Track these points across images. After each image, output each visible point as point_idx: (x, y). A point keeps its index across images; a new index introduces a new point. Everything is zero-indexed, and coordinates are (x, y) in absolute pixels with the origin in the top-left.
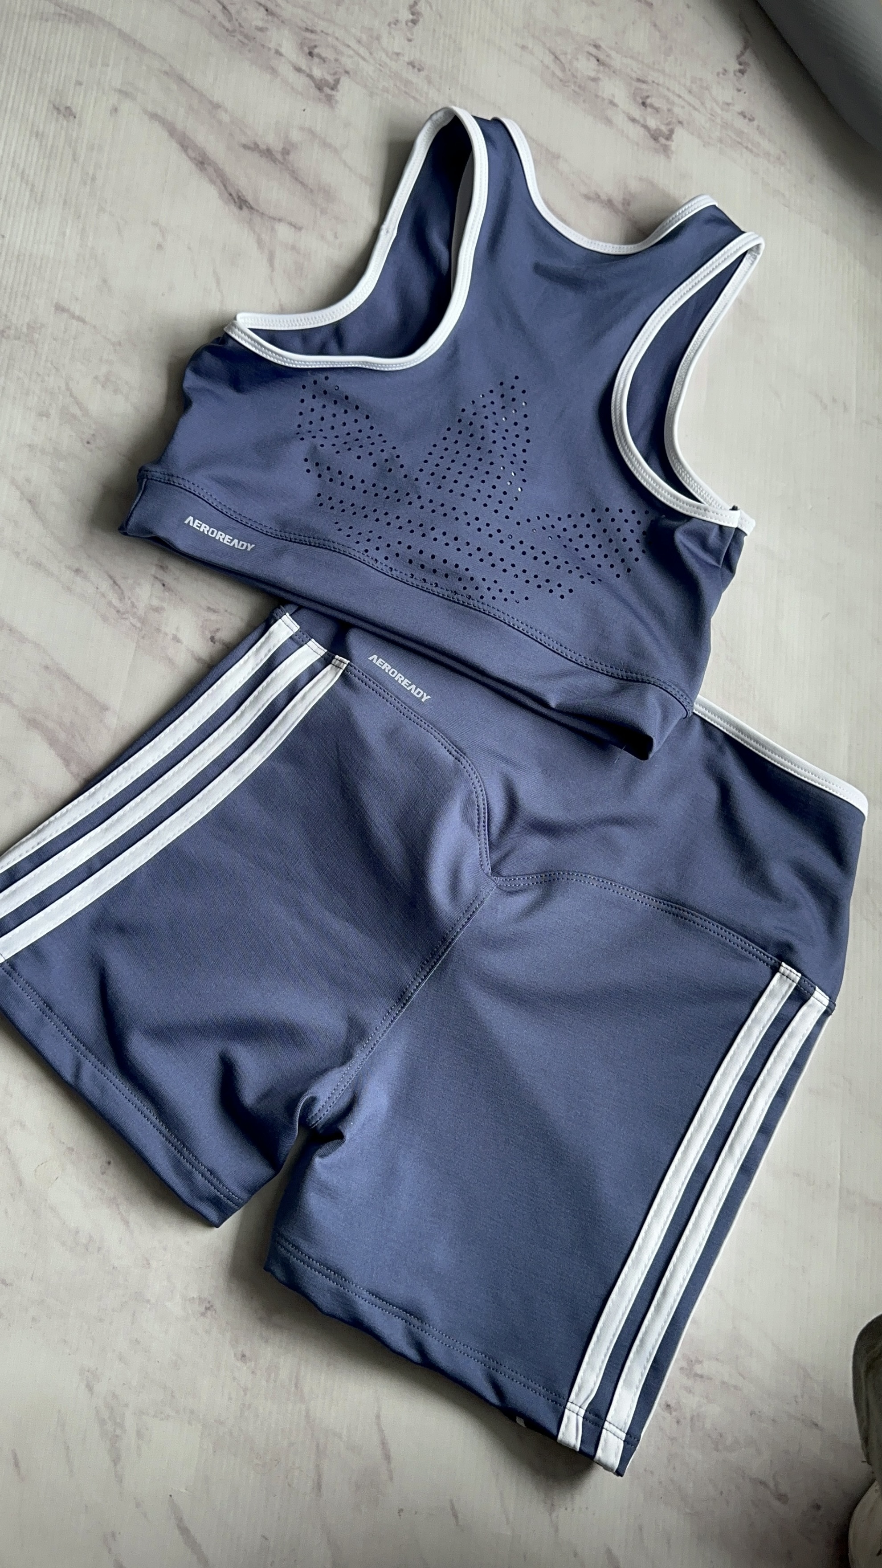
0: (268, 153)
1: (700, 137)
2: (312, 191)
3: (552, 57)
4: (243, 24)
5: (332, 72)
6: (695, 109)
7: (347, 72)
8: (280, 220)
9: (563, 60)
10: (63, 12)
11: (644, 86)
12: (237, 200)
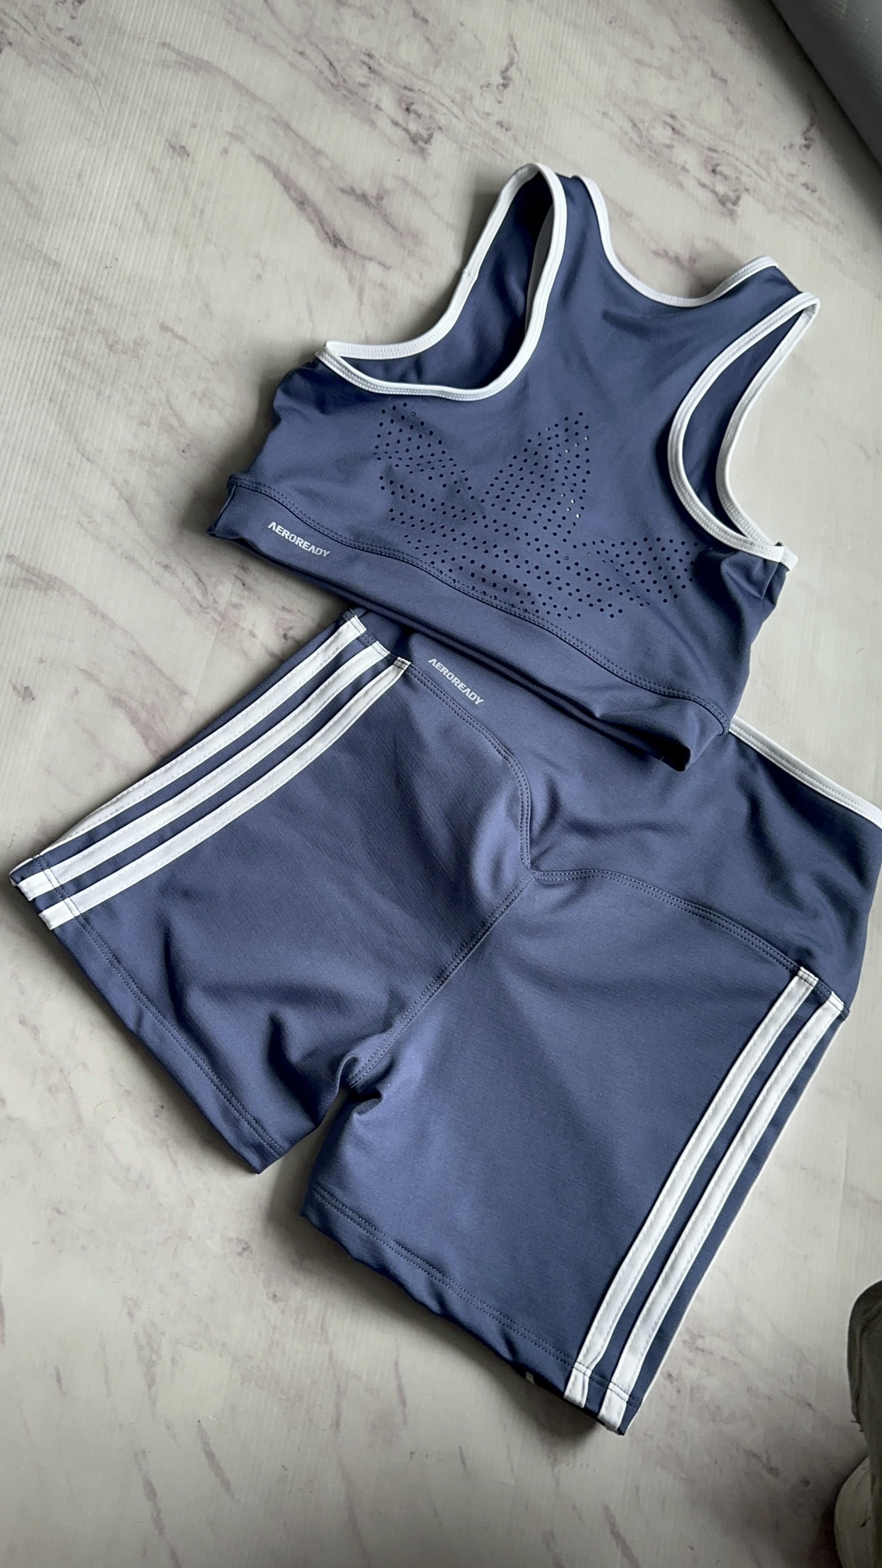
0: (363, 198)
1: (764, 204)
2: (401, 234)
3: (631, 124)
4: (347, 80)
5: (426, 127)
6: (760, 177)
7: (440, 128)
8: (370, 259)
9: (641, 127)
10: (184, 61)
11: (714, 155)
12: (332, 239)
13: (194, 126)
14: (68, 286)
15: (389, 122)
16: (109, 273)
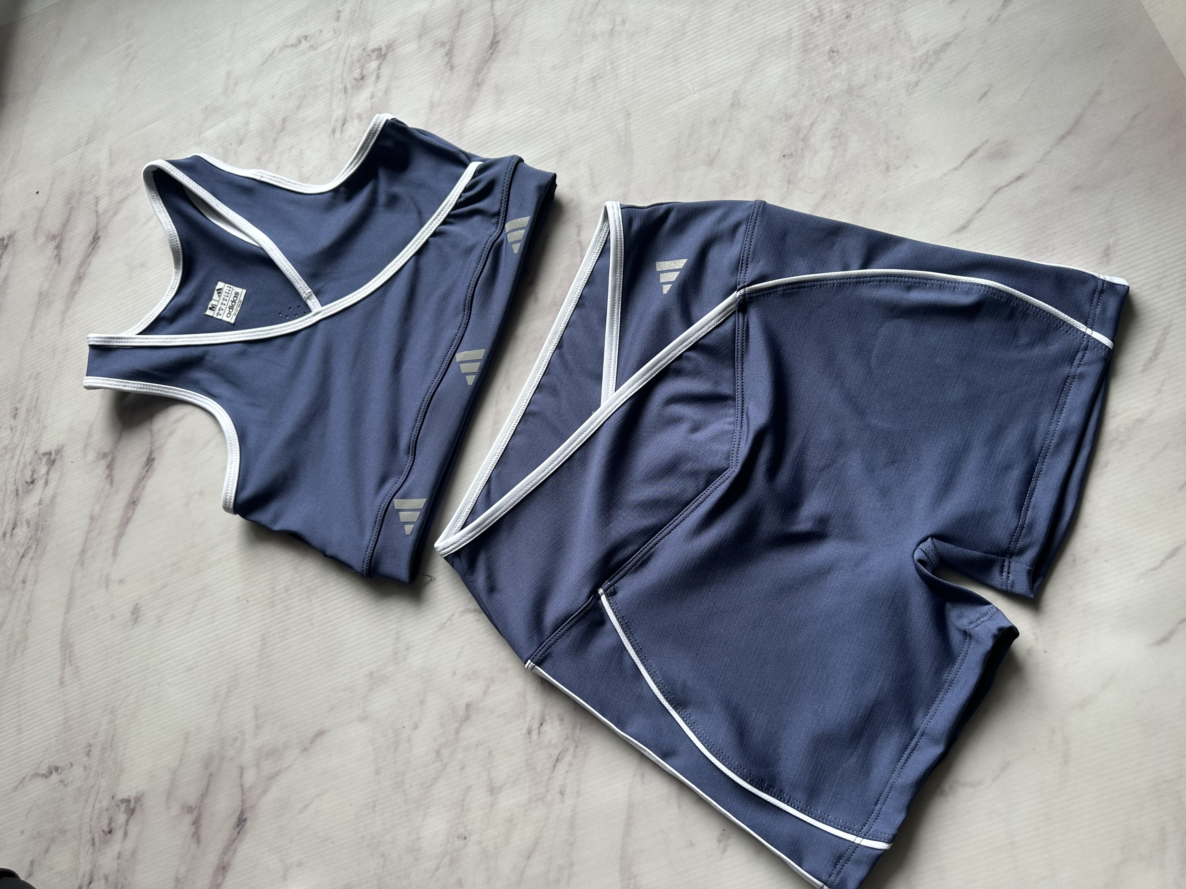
13: (113, 617)
14: (275, 617)
15: (47, 488)
16: (251, 597)
